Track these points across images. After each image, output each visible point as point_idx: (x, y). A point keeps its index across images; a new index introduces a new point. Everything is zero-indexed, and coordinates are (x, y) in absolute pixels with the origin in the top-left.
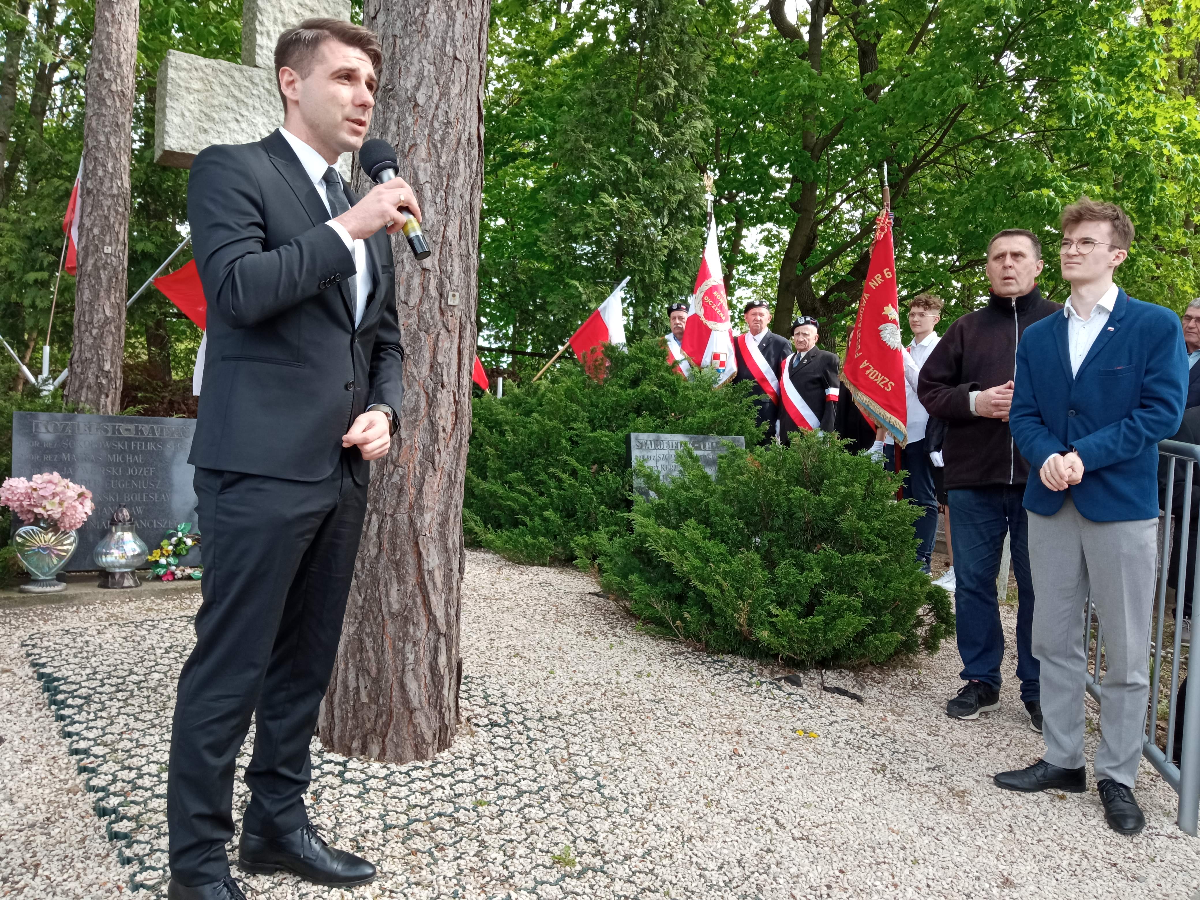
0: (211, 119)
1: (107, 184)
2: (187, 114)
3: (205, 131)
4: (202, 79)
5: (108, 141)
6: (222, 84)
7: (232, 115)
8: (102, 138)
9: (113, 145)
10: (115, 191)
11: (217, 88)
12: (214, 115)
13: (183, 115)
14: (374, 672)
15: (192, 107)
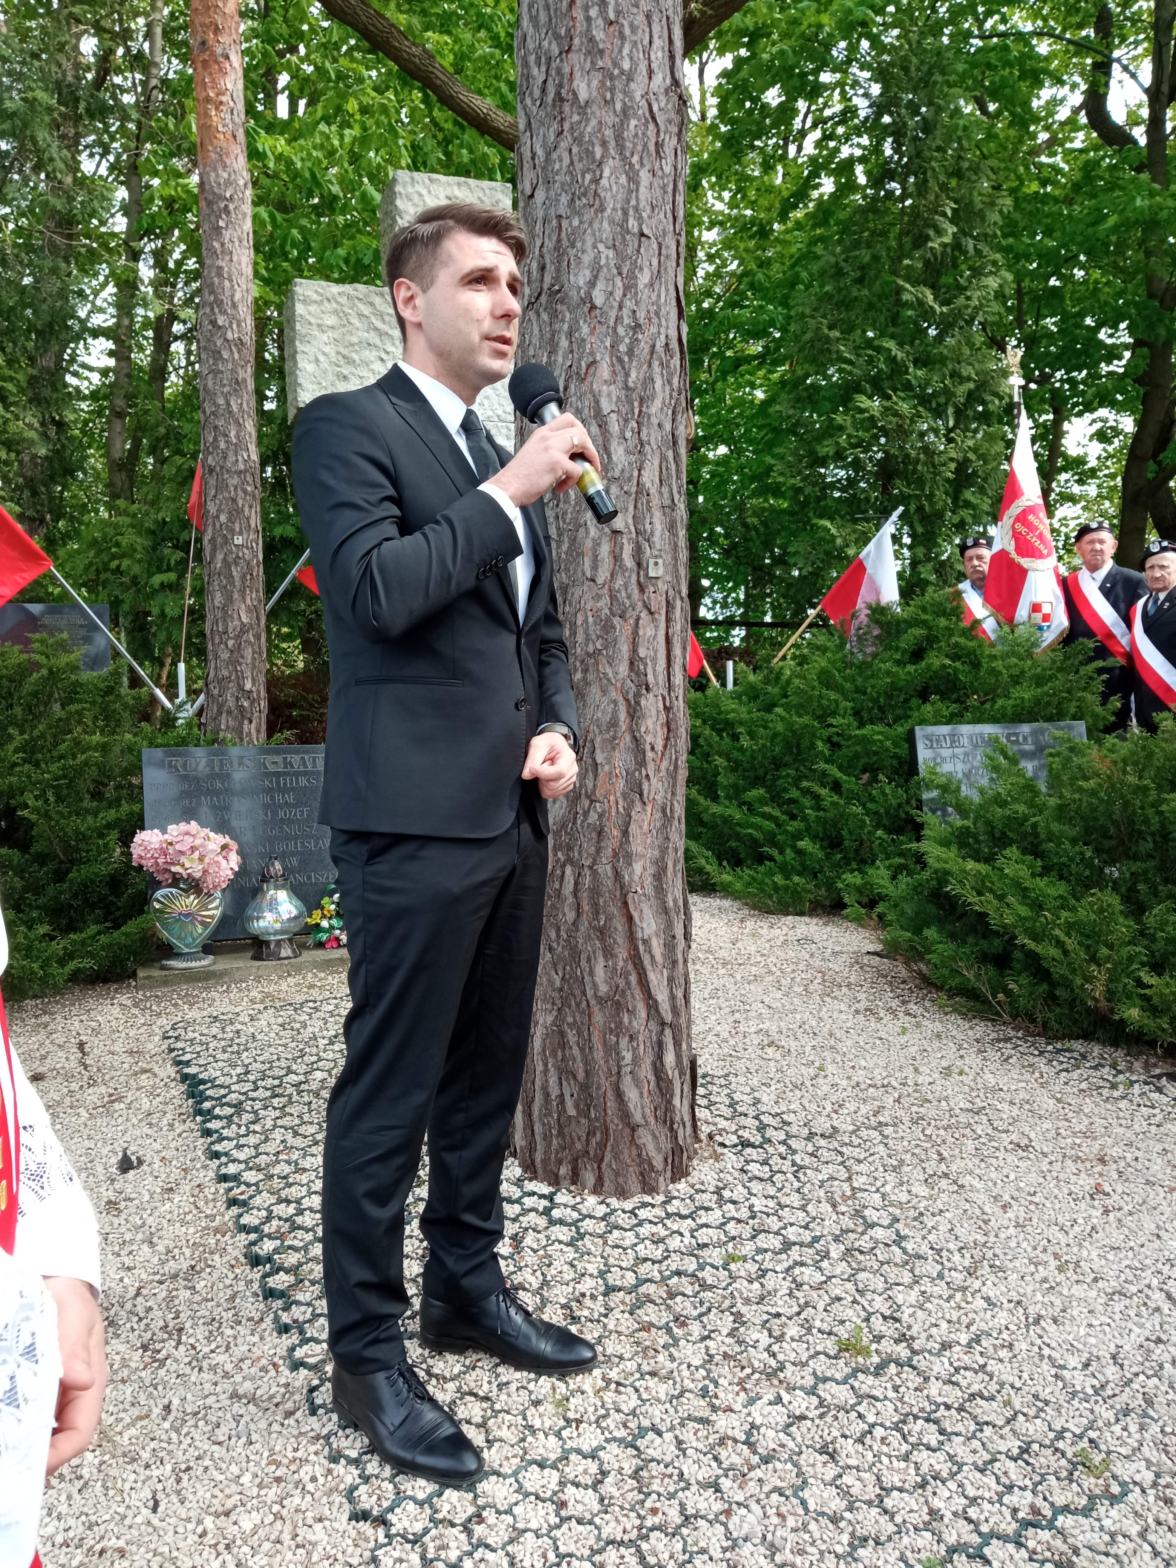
0: (350, 361)
1: (231, 458)
2: (322, 358)
3: (345, 378)
4: (336, 312)
5: (228, 404)
6: (361, 315)
7: (375, 353)
8: (221, 401)
9: (235, 408)
10: (241, 467)
11: (355, 321)
12: (355, 356)
13: (317, 361)
14: (581, 1075)
15: (327, 349)
